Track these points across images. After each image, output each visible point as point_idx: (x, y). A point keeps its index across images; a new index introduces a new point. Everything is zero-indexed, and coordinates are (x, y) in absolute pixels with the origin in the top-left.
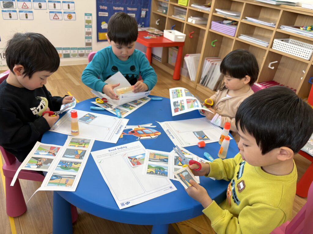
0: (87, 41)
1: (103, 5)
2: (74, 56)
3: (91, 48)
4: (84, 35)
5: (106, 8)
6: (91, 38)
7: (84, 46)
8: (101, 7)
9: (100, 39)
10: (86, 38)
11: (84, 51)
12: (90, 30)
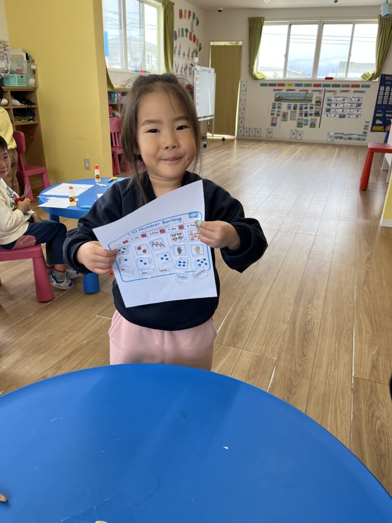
0: (364, 131)
1: (379, 109)
2: (354, 139)
3: (366, 136)
4: (363, 127)
5: (381, 111)
6: (367, 129)
7: (362, 134)
8: (378, 111)
9: (373, 130)
10: (364, 129)
11: (361, 137)
12: (368, 124)
